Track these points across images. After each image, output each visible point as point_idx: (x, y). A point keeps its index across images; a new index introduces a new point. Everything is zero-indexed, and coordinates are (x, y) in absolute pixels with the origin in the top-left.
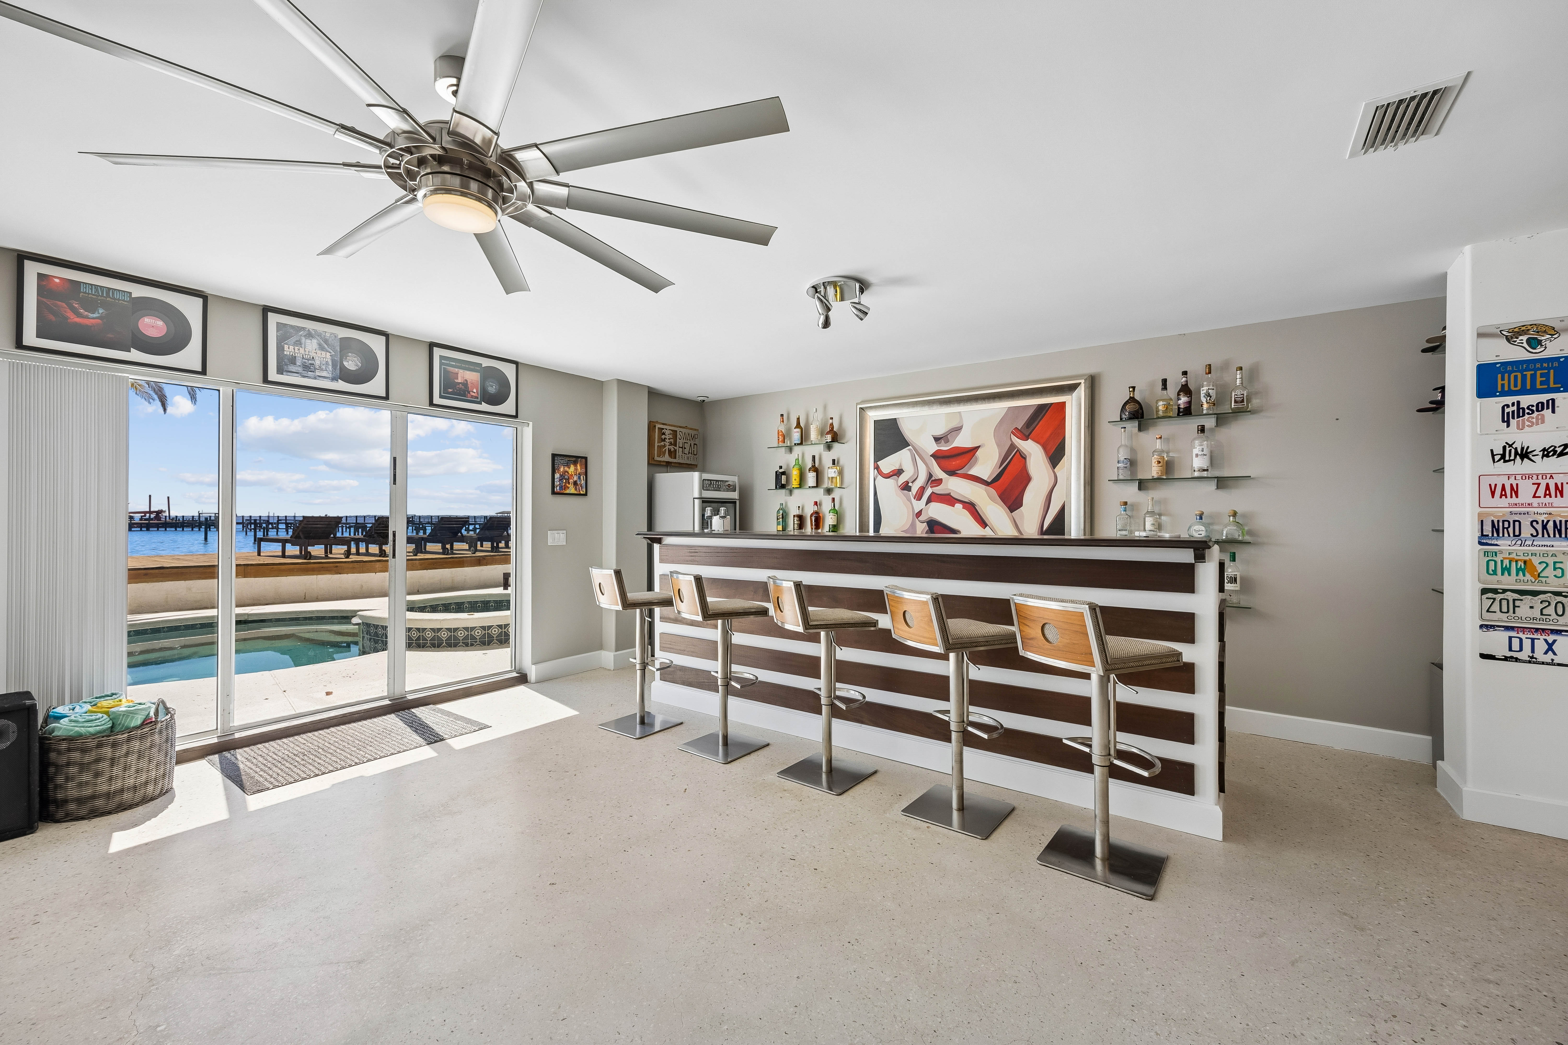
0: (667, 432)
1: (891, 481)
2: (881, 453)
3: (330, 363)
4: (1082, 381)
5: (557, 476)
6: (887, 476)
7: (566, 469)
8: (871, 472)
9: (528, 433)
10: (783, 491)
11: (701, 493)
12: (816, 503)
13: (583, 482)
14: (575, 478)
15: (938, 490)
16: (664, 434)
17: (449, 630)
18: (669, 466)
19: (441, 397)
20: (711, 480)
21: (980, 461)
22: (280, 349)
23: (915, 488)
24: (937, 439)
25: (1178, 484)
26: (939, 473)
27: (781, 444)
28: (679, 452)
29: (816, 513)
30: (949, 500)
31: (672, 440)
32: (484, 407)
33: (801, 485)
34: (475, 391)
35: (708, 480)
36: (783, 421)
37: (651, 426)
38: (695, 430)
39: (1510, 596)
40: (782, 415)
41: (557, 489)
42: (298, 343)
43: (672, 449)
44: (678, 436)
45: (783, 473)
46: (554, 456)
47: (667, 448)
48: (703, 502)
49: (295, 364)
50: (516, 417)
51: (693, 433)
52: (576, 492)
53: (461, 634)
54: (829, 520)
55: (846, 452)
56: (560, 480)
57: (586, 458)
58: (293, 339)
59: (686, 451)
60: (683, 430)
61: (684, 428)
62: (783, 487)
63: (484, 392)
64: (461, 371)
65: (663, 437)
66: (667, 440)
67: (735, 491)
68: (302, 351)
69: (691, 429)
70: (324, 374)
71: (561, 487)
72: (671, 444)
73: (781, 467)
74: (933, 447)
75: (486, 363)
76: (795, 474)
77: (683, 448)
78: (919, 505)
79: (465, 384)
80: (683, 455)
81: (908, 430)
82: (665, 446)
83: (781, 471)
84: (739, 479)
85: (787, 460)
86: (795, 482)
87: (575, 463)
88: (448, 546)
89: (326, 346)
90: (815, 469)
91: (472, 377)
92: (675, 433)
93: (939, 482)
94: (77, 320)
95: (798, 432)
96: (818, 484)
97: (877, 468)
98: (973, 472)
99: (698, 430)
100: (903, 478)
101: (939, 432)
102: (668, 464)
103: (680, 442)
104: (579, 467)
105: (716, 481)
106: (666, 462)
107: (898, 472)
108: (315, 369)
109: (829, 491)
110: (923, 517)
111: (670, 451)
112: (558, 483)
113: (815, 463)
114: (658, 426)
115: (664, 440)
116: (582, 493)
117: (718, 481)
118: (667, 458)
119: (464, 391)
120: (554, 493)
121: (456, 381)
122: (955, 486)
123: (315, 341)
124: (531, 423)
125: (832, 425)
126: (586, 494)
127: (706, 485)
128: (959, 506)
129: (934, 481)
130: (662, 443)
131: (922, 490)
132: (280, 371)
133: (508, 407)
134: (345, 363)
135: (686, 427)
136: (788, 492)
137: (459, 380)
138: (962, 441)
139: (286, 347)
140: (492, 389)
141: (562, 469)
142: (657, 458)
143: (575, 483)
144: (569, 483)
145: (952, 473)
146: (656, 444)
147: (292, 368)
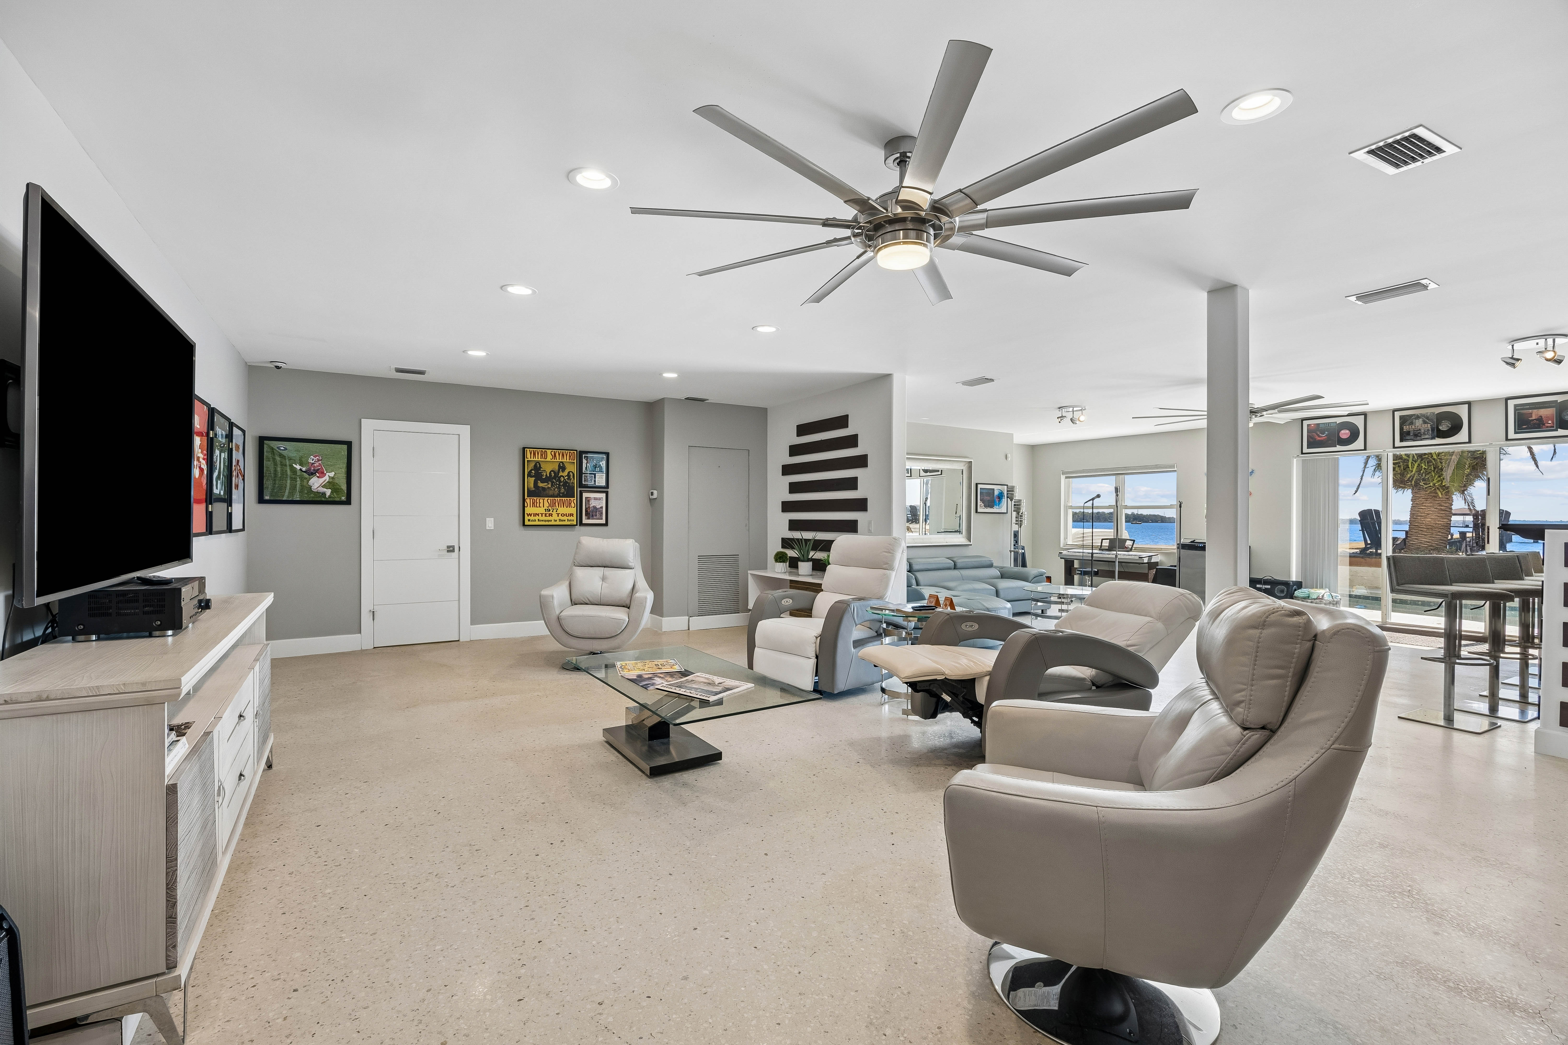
3: (1430, 430)
19: (1516, 433)
22: (1401, 429)
32: (1559, 432)
34: (1550, 422)
42: (1412, 423)
49: (1409, 435)
58: (1408, 422)
64: (1535, 411)
68: (1413, 427)
70: (1427, 437)
79: (1540, 419)
89: (1427, 421)
94: (1319, 439)
108: (1421, 435)
119: (1539, 424)
121: (1530, 418)
123: (1421, 420)
132: (1402, 440)
134: (1440, 428)
137: (1534, 417)
139: (1405, 427)
147: (1408, 437)
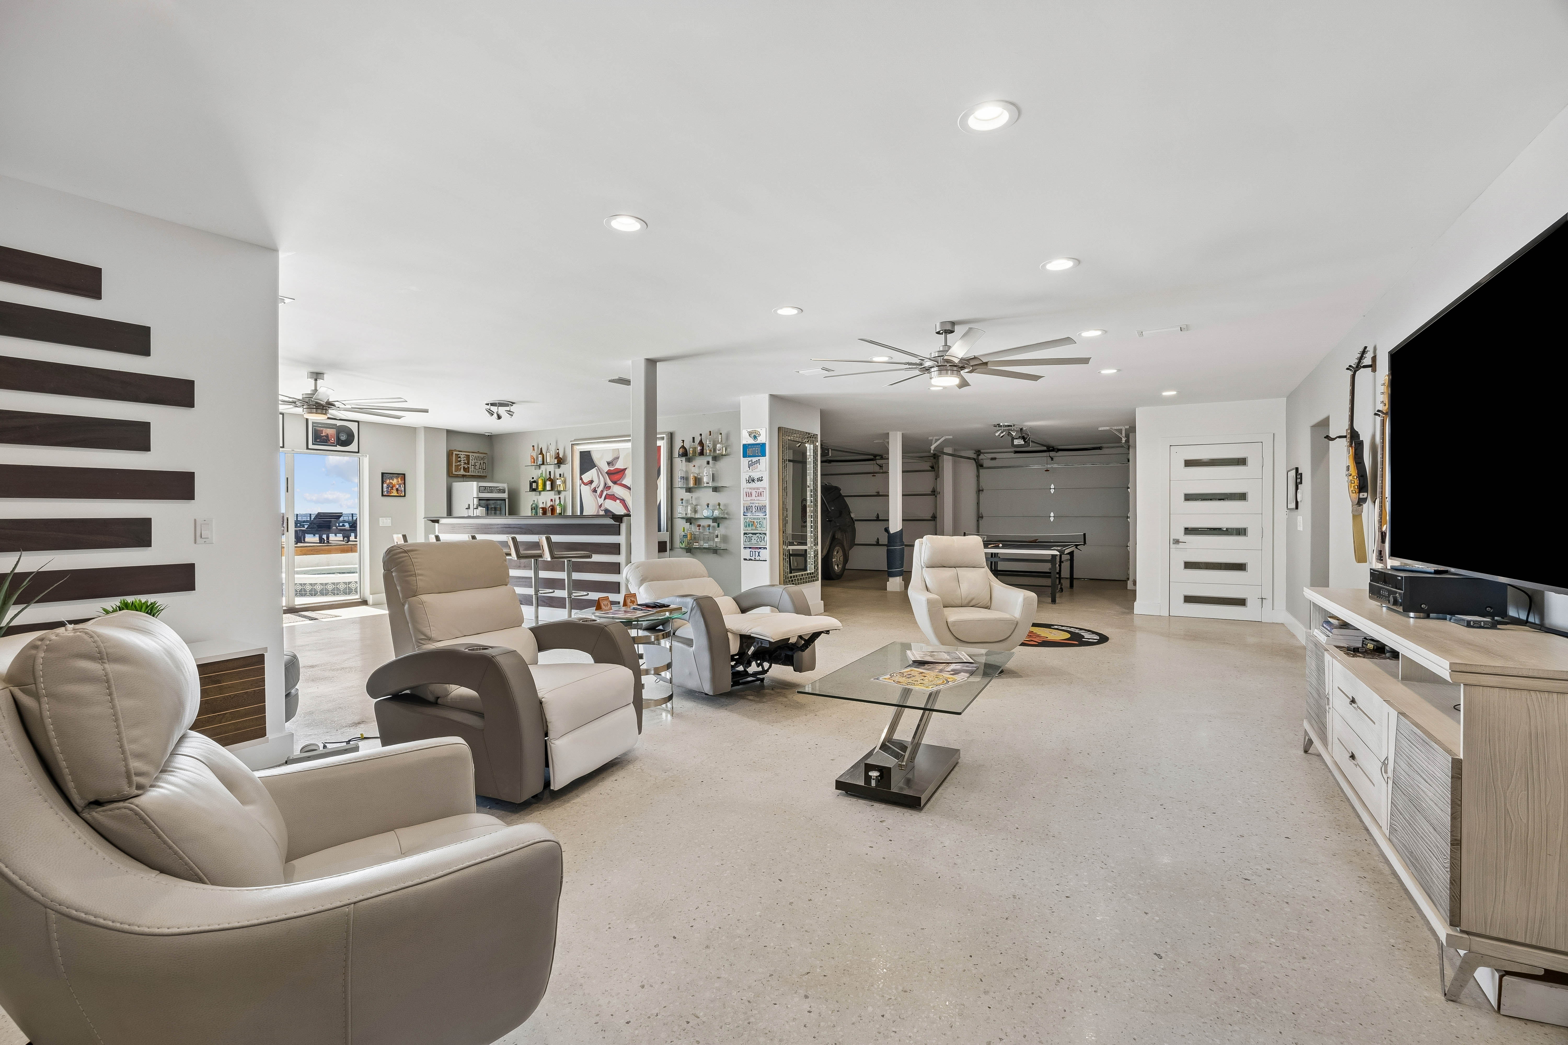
0: (462, 456)
1: (587, 487)
2: (583, 471)
4: (665, 436)
5: (385, 485)
6: (586, 484)
7: (391, 481)
8: (578, 482)
9: (366, 461)
10: (534, 493)
11: (478, 494)
12: (552, 500)
13: (403, 489)
14: (397, 487)
15: (609, 492)
16: (460, 457)
17: (322, 584)
18: (464, 478)
19: (313, 444)
20: (485, 487)
21: (627, 476)
23: (599, 491)
24: (609, 463)
25: (703, 490)
26: (610, 483)
27: (533, 464)
28: (472, 469)
29: (552, 506)
30: (613, 497)
31: (466, 461)
32: (339, 448)
33: (544, 489)
34: (333, 439)
35: (483, 487)
36: (534, 450)
37: (449, 454)
38: (485, 454)
39: (750, 535)
40: (533, 446)
41: (385, 493)
43: (466, 467)
44: (471, 458)
45: (534, 482)
46: (383, 474)
47: (462, 466)
48: (479, 500)
50: (358, 452)
51: (482, 455)
52: (398, 495)
53: (330, 587)
54: (558, 510)
55: (565, 469)
56: (387, 488)
57: (404, 475)
59: (477, 467)
60: (475, 455)
61: (476, 453)
62: (534, 490)
63: (338, 439)
64: (324, 429)
65: (459, 459)
66: (462, 461)
67: (505, 493)
69: (481, 453)
71: (388, 492)
72: (465, 463)
73: (533, 478)
74: (606, 468)
75: (339, 423)
76: (540, 482)
77: (475, 465)
78: (601, 501)
79: (327, 436)
80: (475, 470)
81: (595, 457)
82: (460, 465)
83: (533, 480)
84: (508, 486)
85: (535, 473)
86: (540, 488)
87: (397, 478)
88: (324, 537)
90: (550, 479)
91: (331, 432)
92: (468, 457)
93: (609, 488)
95: (540, 457)
96: (552, 489)
97: (581, 479)
98: (624, 482)
99: (487, 454)
100: (594, 485)
101: (609, 460)
102: (463, 476)
103: (472, 462)
104: (400, 480)
105: (490, 487)
106: (462, 475)
107: (591, 482)
109: (559, 492)
110: (602, 508)
111: (464, 468)
112: (386, 490)
113: (550, 476)
114: (454, 453)
115: (460, 461)
116: (402, 495)
117: (491, 487)
118: (462, 472)
119: (326, 440)
120: (383, 495)
121: (322, 435)
122: (617, 490)
124: (368, 455)
125: (558, 453)
126: (405, 496)
127: (481, 490)
128: (618, 501)
129: (607, 487)
130: (459, 463)
131: (602, 492)
133: (353, 447)
135: (478, 452)
136: (538, 493)
137: (324, 434)
138: (619, 465)
140: (343, 437)
141: (388, 481)
142: (454, 473)
143: (397, 490)
144: (393, 490)
145: (615, 483)
146: (454, 464)
